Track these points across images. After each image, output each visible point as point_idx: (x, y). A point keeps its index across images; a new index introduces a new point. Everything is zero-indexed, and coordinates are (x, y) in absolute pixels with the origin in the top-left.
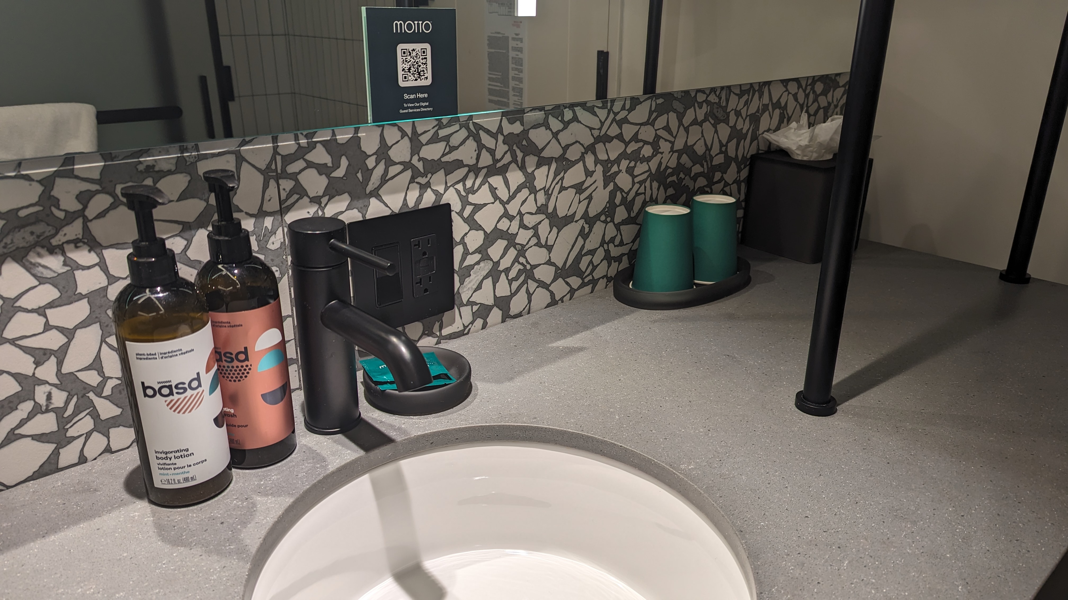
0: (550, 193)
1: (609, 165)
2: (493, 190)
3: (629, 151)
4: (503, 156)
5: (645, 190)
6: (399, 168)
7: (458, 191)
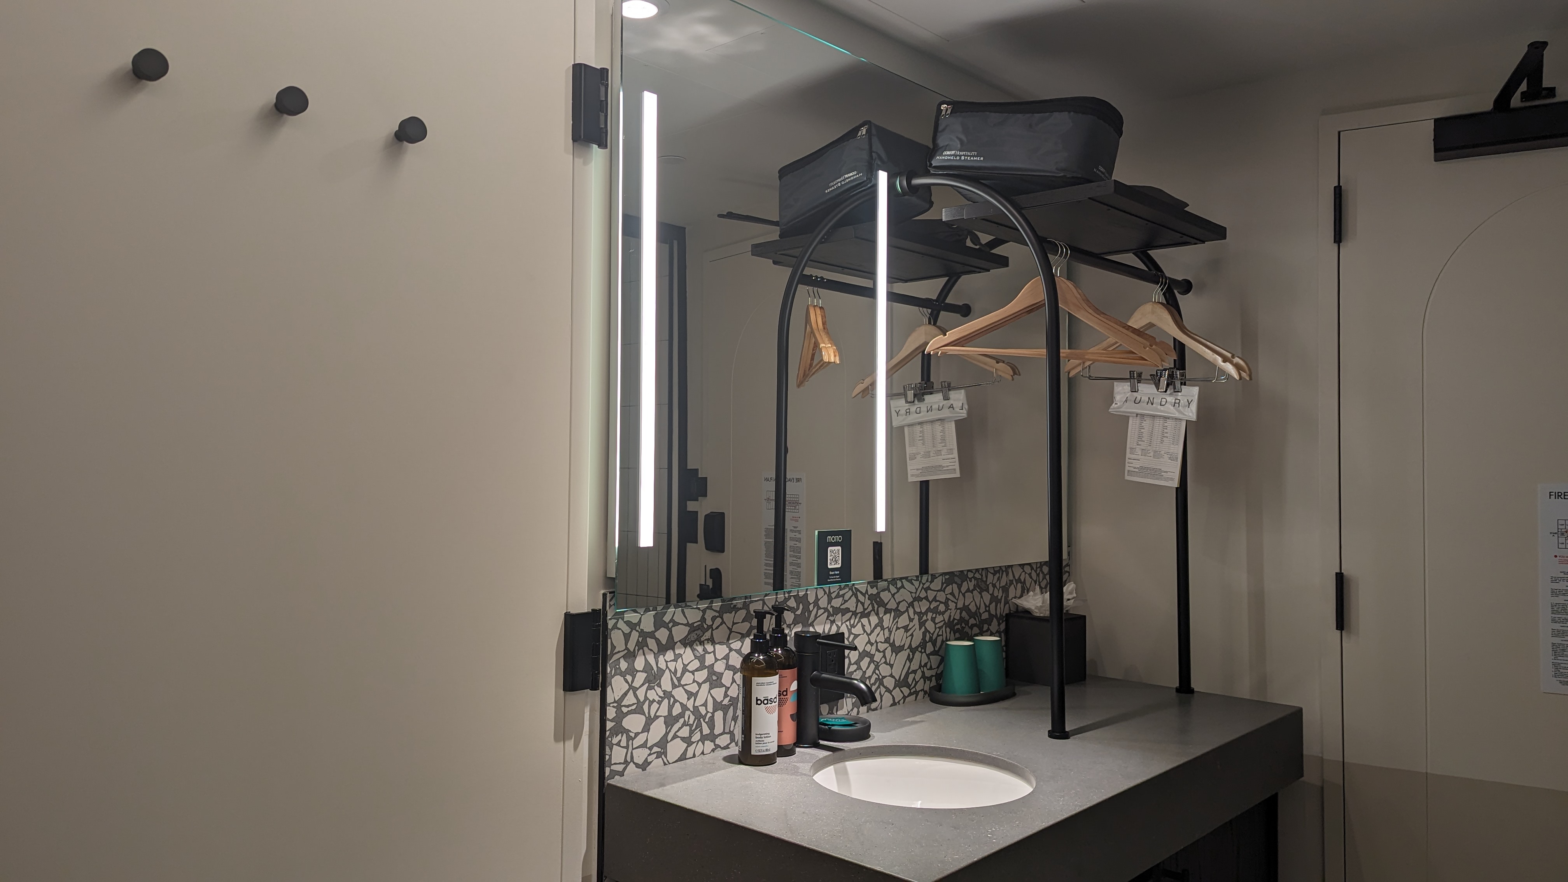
0: (891, 630)
1: (922, 615)
2: (863, 626)
3: (932, 607)
4: (868, 607)
5: (943, 633)
6: (822, 611)
7: (847, 626)
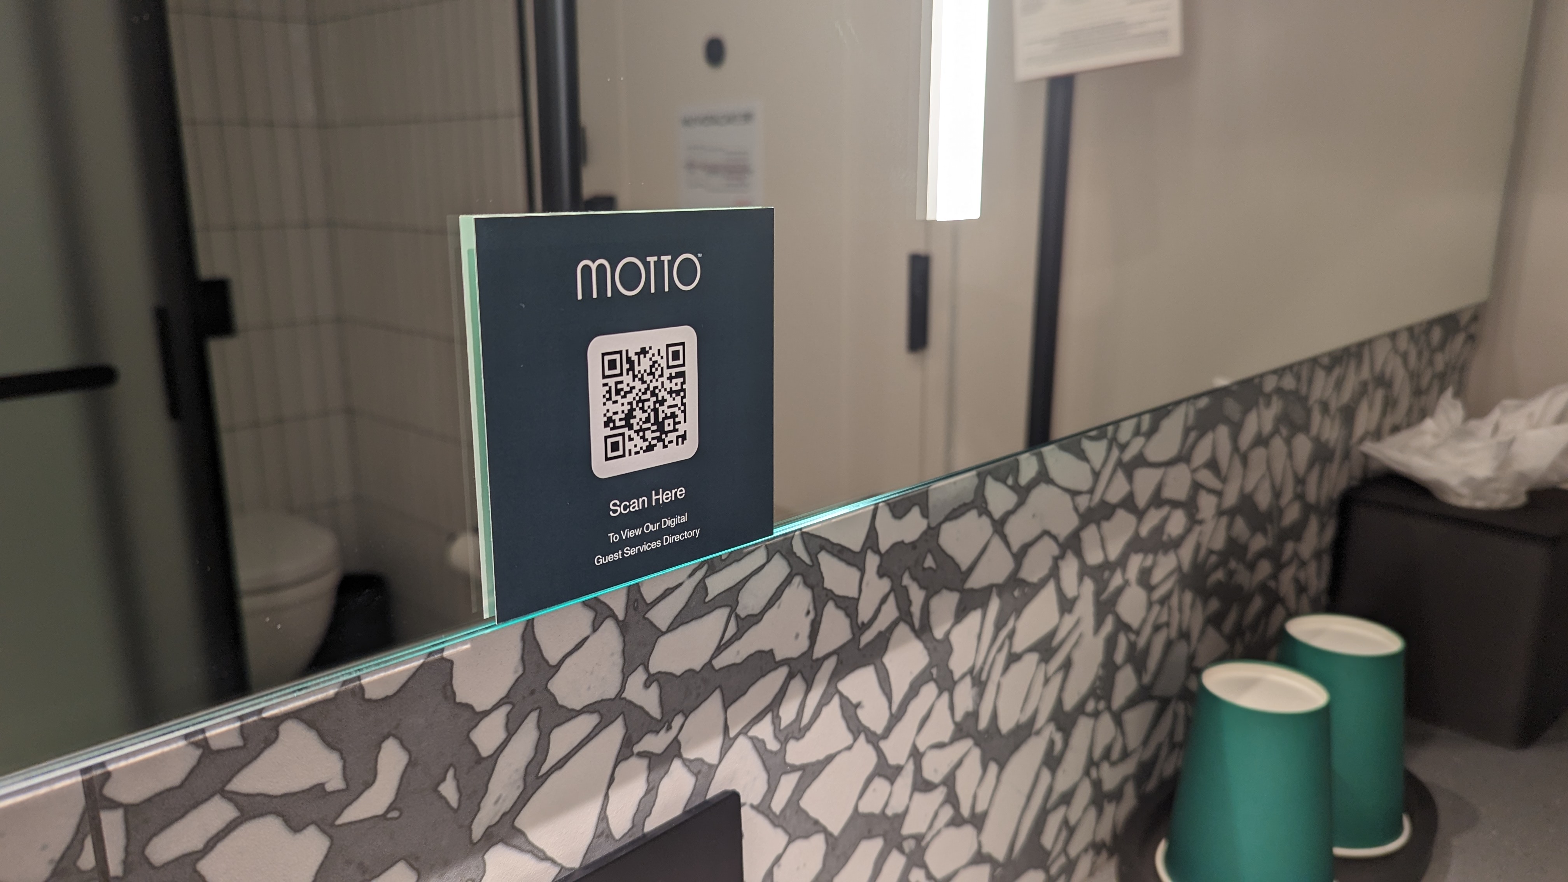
0: (984, 677)
1: (1107, 574)
2: (850, 710)
3: (1144, 531)
4: (878, 610)
5: (1169, 615)
6: (586, 723)
7: (758, 745)
